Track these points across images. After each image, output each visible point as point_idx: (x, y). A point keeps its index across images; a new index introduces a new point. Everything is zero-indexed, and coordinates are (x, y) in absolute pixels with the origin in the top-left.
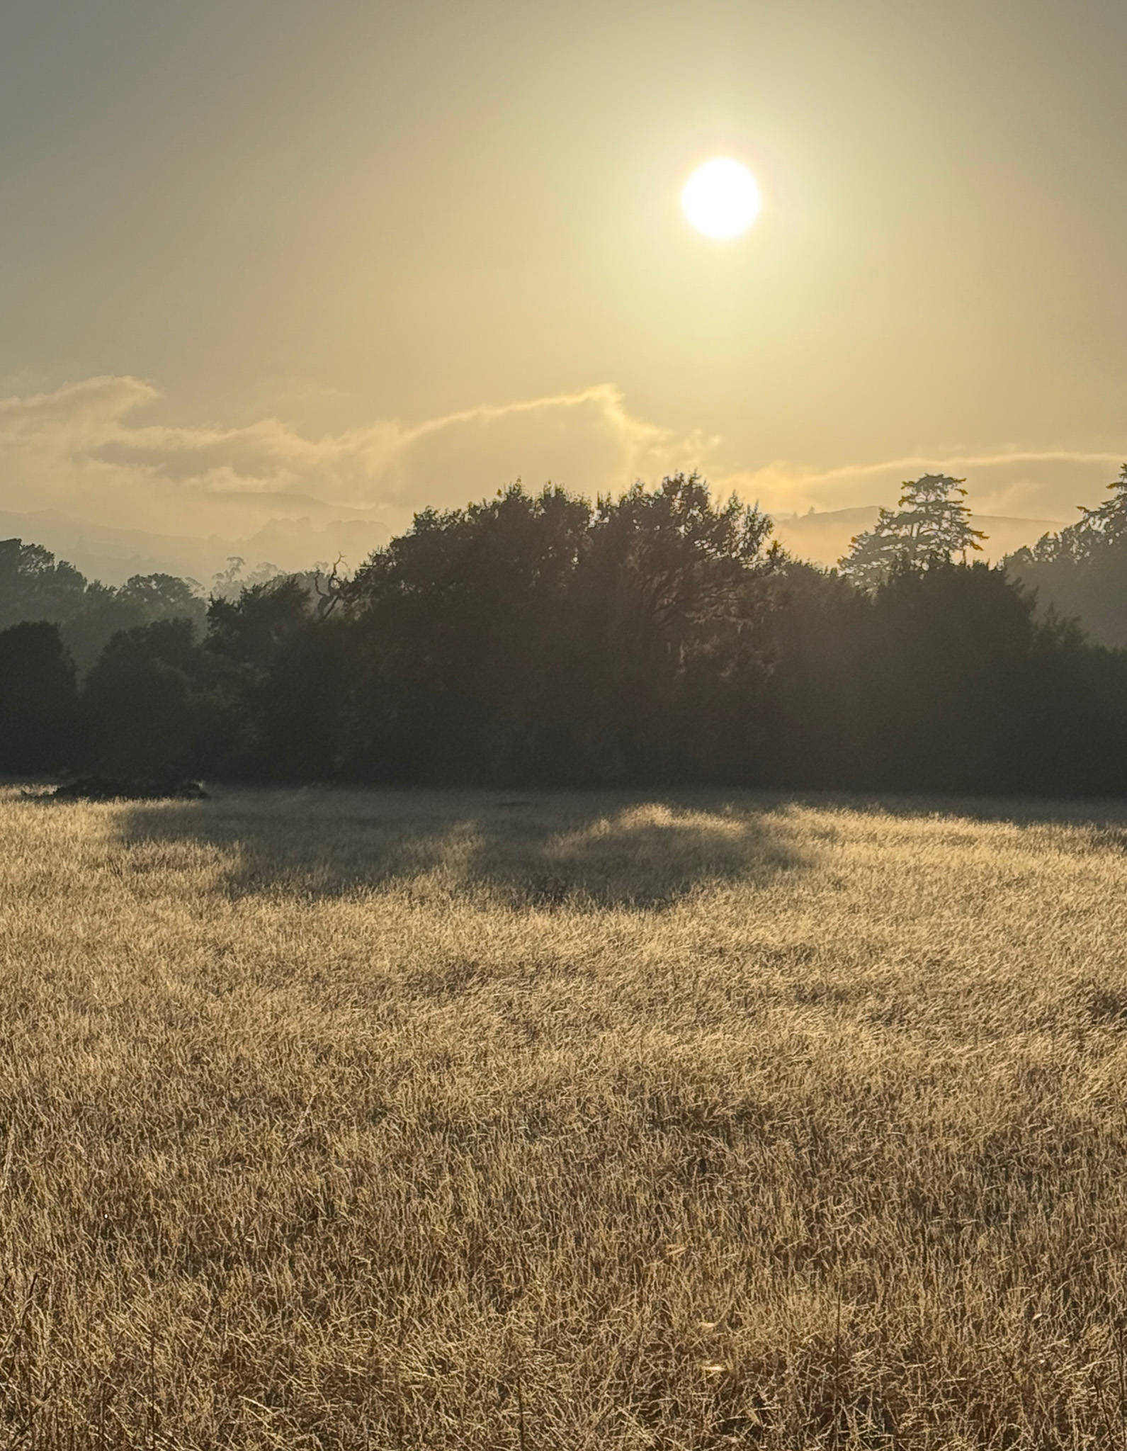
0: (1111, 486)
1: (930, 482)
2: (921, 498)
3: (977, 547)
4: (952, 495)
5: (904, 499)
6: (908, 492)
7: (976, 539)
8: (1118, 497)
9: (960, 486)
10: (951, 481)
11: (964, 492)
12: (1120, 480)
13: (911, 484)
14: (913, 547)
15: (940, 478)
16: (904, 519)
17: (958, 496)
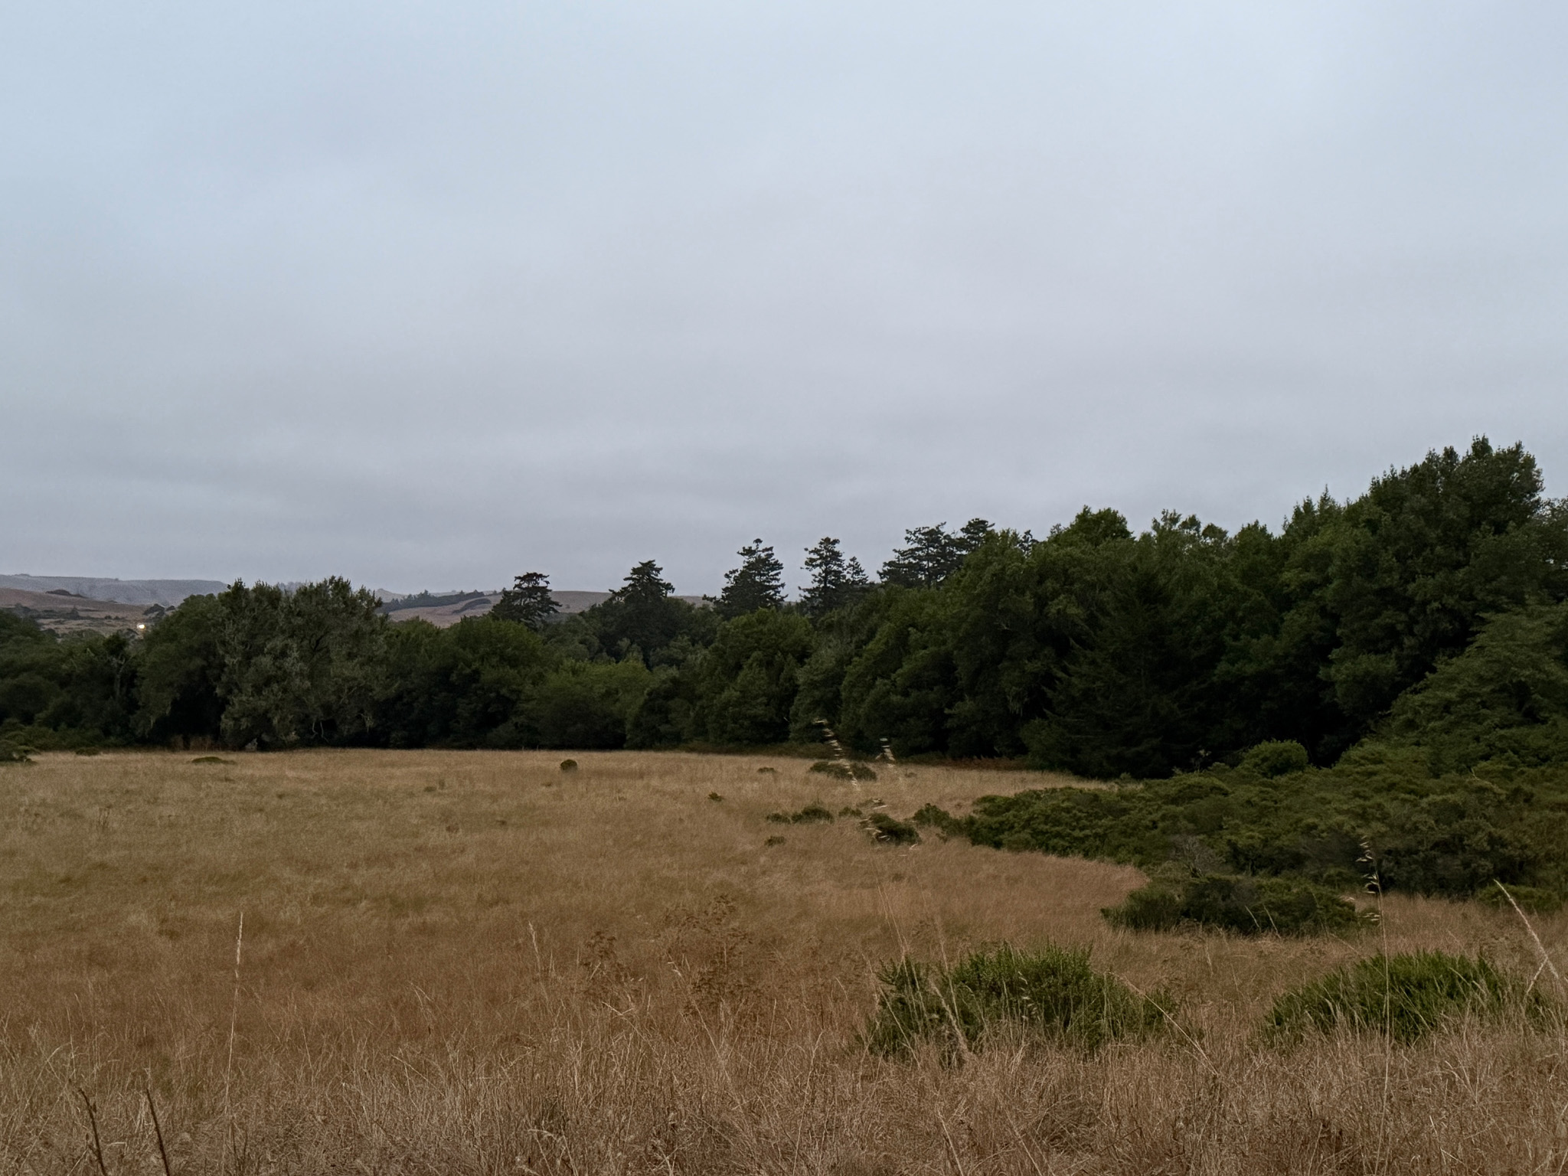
0: (626, 579)
1: (529, 577)
2: (525, 585)
3: (555, 611)
4: (542, 583)
5: (516, 586)
6: (518, 581)
7: (555, 607)
8: (630, 585)
9: (545, 579)
10: (541, 576)
11: (548, 583)
12: (630, 576)
13: (519, 578)
14: (521, 612)
15: (535, 574)
16: (517, 596)
17: (545, 584)
